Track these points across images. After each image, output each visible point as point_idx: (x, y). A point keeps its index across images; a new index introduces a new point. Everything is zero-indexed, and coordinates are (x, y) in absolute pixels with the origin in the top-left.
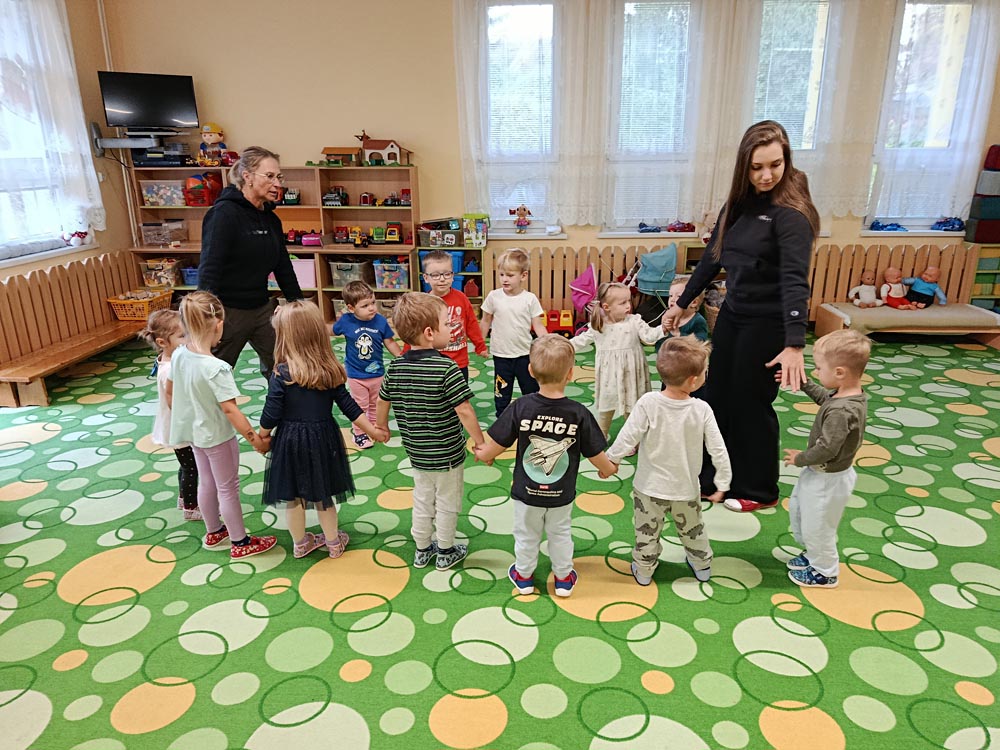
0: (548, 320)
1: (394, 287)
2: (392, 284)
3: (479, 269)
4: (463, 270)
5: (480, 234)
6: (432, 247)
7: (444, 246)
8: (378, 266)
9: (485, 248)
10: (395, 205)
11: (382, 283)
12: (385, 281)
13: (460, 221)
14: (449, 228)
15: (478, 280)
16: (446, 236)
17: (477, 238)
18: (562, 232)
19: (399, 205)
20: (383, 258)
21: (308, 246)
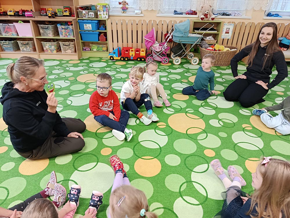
1: (68, 37)
2: (66, 35)
4: (98, 29)
6: (84, 18)
7: (89, 18)
8: (59, 26)
9: (108, 19)
12: (63, 34)
13: (96, 6)
14: (91, 9)
15: (105, 34)
16: (90, 13)
17: (104, 15)
18: (141, 13)
20: (61, 23)
21: (27, 17)
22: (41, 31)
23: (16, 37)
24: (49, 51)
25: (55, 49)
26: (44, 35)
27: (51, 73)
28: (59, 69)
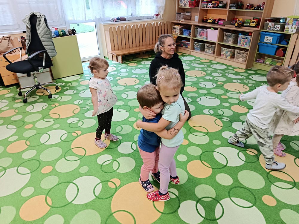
1: (244, 46)
2: (243, 44)
3: (288, 44)
4: (279, 43)
5: (294, 26)
6: (268, 30)
7: (274, 30)
8: (240, 36)
9: (294, 34)
10: (258, 10)
11: (240, 44)
12: (241, 43)
13: (285, 19)
14: (279, 22)
15: (285, 49)
16: (276, 26)
17: (292, 28)
19: (260, 10)
20: (243, 33)
21: (220, 25)
22: (225, 38)
23: (205, 40)
24: (225, 56)
26: (226, 42)
27: (210, 75)
28: (220, 73)
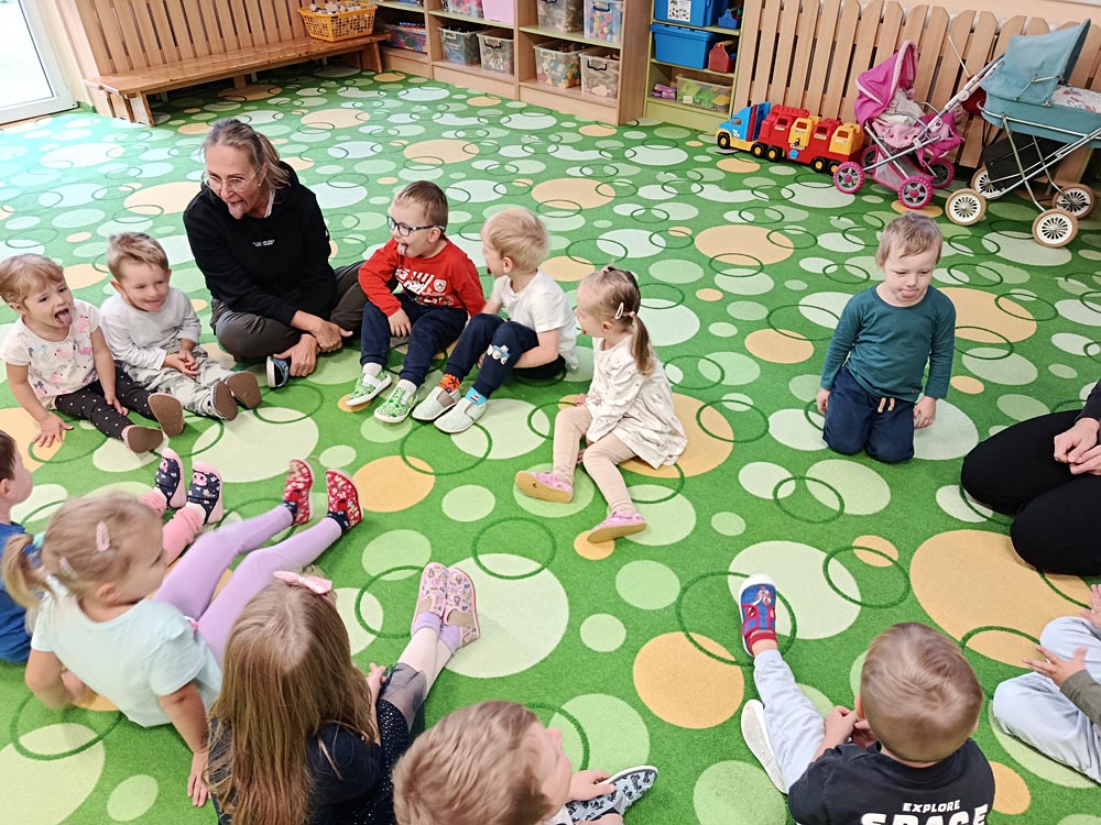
0: (812, 135)
1: (605, 38)
2: (603, 32)
3: (738, 27)
8: (588, 0)
15: (733, 45)
22: (541, 10)
24: (549, 81)
25: (566, 77)
27: (493, 153)
28: (528, 145)
